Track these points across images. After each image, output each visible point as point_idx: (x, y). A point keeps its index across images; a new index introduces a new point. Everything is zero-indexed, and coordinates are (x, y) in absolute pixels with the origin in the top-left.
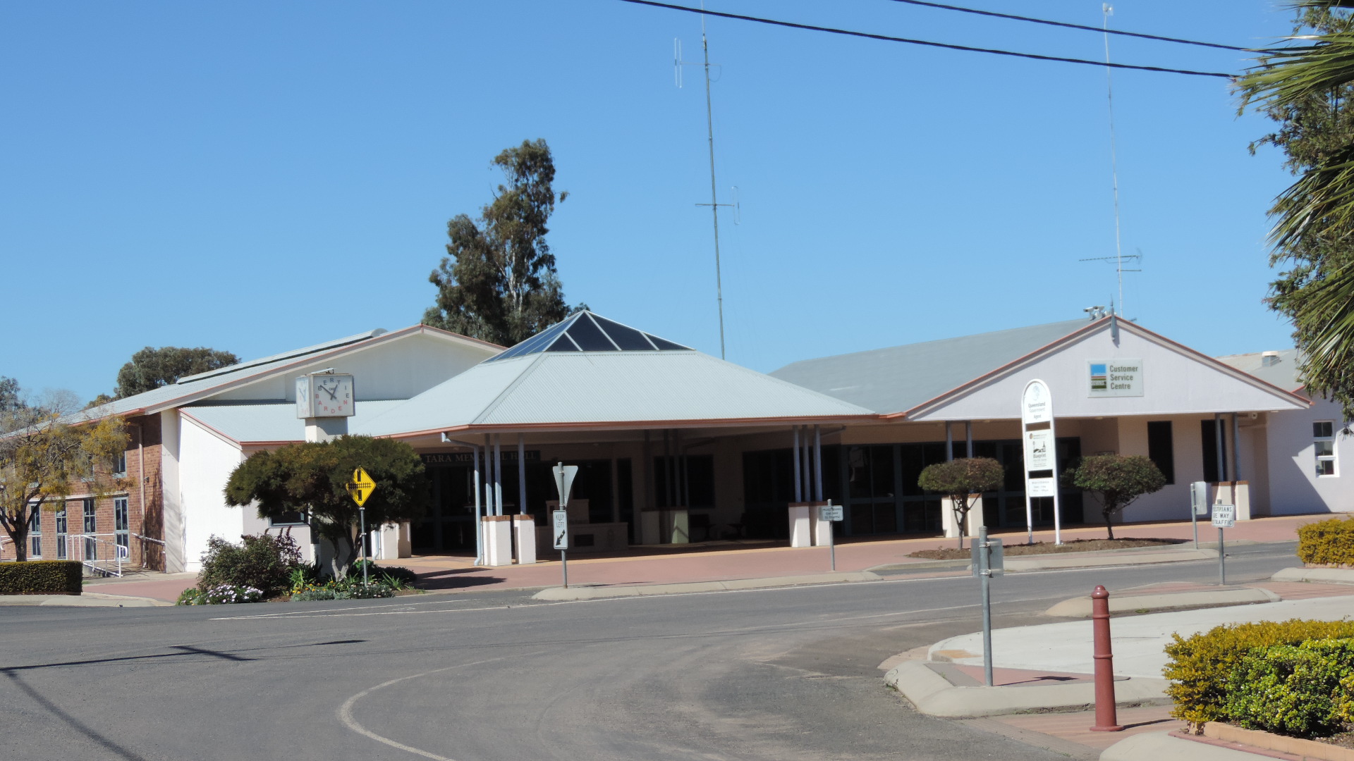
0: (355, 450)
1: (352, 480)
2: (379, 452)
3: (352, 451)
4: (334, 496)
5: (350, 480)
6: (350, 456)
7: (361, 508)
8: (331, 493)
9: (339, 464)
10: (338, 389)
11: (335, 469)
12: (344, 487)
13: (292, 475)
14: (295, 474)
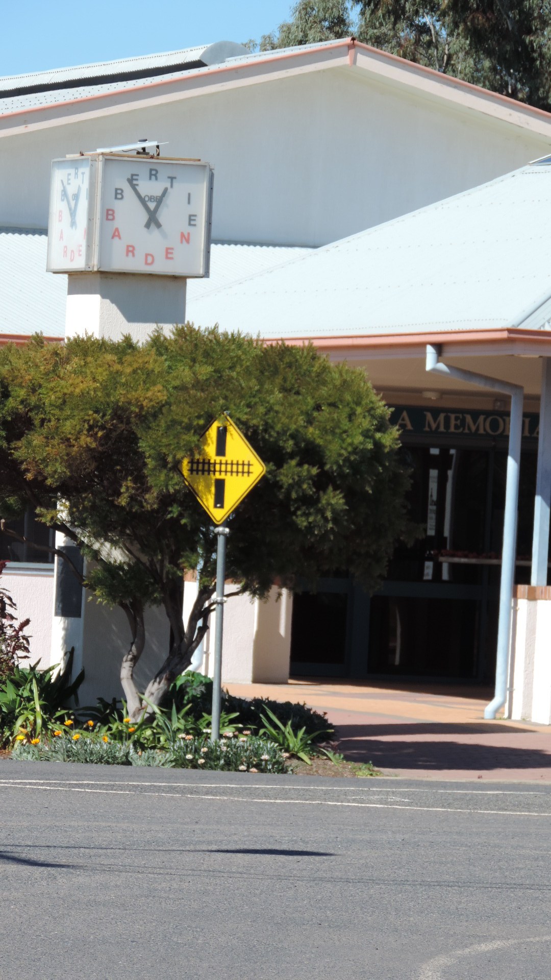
0: (210, 369)
1: (201, 452)
2: (278, 380)
3: (205, 371)
4: (148, 490)
5: (195, 449)
6: (199, 385)
7: (220, 529)
8: (140, 479)
9: (168, 403)
10: (169, 200)
11: (155, 416)
12: (176, 467)
13: (37, 422)
14: (43, 421)
